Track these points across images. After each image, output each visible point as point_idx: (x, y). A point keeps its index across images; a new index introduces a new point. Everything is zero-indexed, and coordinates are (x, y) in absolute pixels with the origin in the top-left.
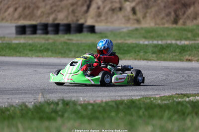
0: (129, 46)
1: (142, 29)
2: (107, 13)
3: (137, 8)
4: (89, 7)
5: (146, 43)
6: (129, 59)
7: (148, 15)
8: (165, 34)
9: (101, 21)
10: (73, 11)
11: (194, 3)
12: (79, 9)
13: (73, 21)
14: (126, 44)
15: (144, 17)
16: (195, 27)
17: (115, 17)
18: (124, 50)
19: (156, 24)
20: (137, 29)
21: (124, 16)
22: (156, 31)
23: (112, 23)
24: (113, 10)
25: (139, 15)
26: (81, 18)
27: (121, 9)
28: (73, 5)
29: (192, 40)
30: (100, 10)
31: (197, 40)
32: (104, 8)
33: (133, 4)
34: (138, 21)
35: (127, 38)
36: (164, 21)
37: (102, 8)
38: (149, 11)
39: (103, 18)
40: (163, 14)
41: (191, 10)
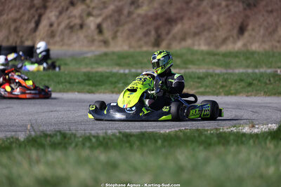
0: (102, 75)
1: (113, 53)
2: (62, 32)
3: (104, 26)
4: (37, 24)
5: (122, 71)
6: (104, 93)
7: (119, 34)
8: (145, 60)
9: (55, 44)
10: (16, 30)
11: (182, 19)
12: (24, 26)
13: (16, 43)
14: (97, 72)
15: (115, 37)
16: (184, 51)
17: (75, 38)
18: (95, 81)
19: (130, 47)
20: (106, 54)
21: (86, 37)
22: (132, 56)
23: (70, 45)
24: (71, 28)
25: (108, 34)
26: (27, 39)
27: (82, 26)
28: (15, 21)
29: (183, 68)
30: (53, 28)
31: (190, 68)
32: (59, 25)
33: (99, 20)
34: (106, 43)
35: (95, 66)
36: (142, 43)
37: (55, 25)
38: (121, 29)
39: (57, 39)
40: (140, 34)
41: (177, 29)
